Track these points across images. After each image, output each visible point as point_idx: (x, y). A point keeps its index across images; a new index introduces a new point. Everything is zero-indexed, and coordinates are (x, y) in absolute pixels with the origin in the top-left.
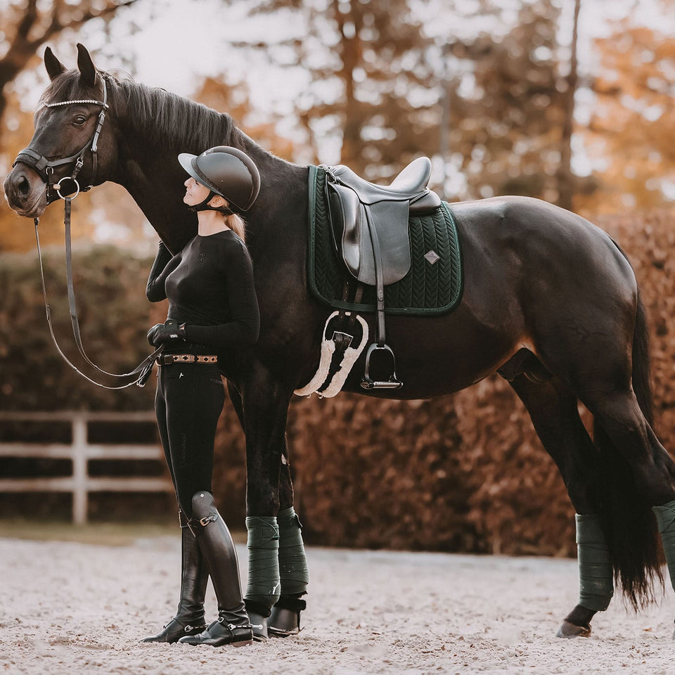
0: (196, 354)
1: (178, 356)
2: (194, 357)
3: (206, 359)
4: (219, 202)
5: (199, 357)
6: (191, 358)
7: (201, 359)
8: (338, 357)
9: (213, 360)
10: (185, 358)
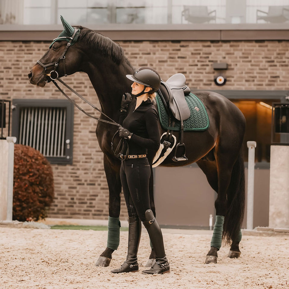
0: (138, 154)
1: (130, 156)
2: (137, 156)
3: (142, 156)
4: (148, 89)
5: (139, 156)
6: (136, 157)
7: (140, 156)
8: (164, 151)
9: (145, 156)
10: (134, 157)
